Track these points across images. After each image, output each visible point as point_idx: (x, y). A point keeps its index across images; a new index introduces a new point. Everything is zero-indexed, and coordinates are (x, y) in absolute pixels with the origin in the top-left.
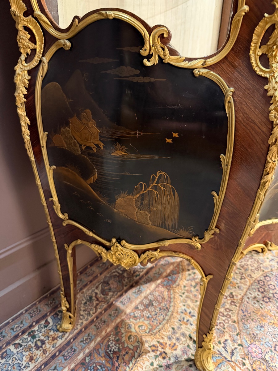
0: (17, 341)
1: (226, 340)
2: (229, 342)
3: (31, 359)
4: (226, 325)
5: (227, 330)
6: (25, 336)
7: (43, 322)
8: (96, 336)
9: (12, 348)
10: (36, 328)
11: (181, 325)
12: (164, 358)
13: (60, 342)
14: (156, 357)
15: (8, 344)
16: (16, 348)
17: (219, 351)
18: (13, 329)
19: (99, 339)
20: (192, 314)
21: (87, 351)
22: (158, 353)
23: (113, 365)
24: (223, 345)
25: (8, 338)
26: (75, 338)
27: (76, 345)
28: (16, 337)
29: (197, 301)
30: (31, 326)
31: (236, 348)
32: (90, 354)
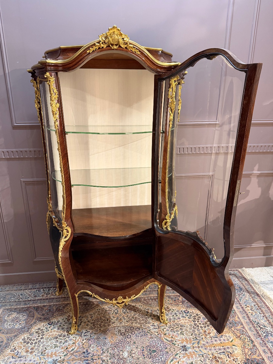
0: (45, 289)
1: (89, 332)
2: (89, 333)
3: (43, 296)
4: (96, 328)
5: (94, 330)
6: (47, 289)
7: (55, 289)
8: (61, 302)
9: (42, 290)
10: (52, 289)
11: (84, 317)
12: (68, 321)
13: (52, 297)
14: (67, 319)
15: (42, 288)
16: (43, 291)
17: (83, 332)
18: (47, 285)
19: (61, 303)
20: (92, 317)
21: (55, 304)
22: (68, 318)
23: (55, 311)
24: (86, 332)
25: (43, 287)
26: (56, 298)
27: (55, 300)
28: (45, 288)
29: (100, 315)
30: (51, 287)
31: (88, 336)
32: (54, 305)
